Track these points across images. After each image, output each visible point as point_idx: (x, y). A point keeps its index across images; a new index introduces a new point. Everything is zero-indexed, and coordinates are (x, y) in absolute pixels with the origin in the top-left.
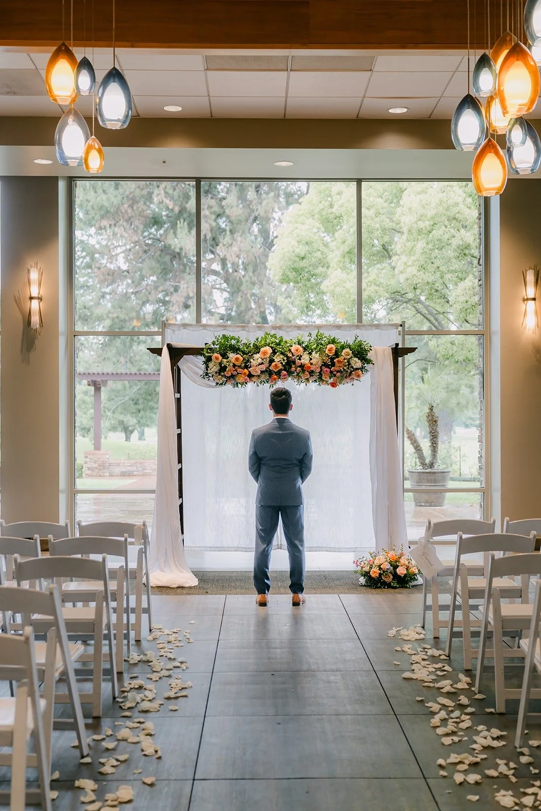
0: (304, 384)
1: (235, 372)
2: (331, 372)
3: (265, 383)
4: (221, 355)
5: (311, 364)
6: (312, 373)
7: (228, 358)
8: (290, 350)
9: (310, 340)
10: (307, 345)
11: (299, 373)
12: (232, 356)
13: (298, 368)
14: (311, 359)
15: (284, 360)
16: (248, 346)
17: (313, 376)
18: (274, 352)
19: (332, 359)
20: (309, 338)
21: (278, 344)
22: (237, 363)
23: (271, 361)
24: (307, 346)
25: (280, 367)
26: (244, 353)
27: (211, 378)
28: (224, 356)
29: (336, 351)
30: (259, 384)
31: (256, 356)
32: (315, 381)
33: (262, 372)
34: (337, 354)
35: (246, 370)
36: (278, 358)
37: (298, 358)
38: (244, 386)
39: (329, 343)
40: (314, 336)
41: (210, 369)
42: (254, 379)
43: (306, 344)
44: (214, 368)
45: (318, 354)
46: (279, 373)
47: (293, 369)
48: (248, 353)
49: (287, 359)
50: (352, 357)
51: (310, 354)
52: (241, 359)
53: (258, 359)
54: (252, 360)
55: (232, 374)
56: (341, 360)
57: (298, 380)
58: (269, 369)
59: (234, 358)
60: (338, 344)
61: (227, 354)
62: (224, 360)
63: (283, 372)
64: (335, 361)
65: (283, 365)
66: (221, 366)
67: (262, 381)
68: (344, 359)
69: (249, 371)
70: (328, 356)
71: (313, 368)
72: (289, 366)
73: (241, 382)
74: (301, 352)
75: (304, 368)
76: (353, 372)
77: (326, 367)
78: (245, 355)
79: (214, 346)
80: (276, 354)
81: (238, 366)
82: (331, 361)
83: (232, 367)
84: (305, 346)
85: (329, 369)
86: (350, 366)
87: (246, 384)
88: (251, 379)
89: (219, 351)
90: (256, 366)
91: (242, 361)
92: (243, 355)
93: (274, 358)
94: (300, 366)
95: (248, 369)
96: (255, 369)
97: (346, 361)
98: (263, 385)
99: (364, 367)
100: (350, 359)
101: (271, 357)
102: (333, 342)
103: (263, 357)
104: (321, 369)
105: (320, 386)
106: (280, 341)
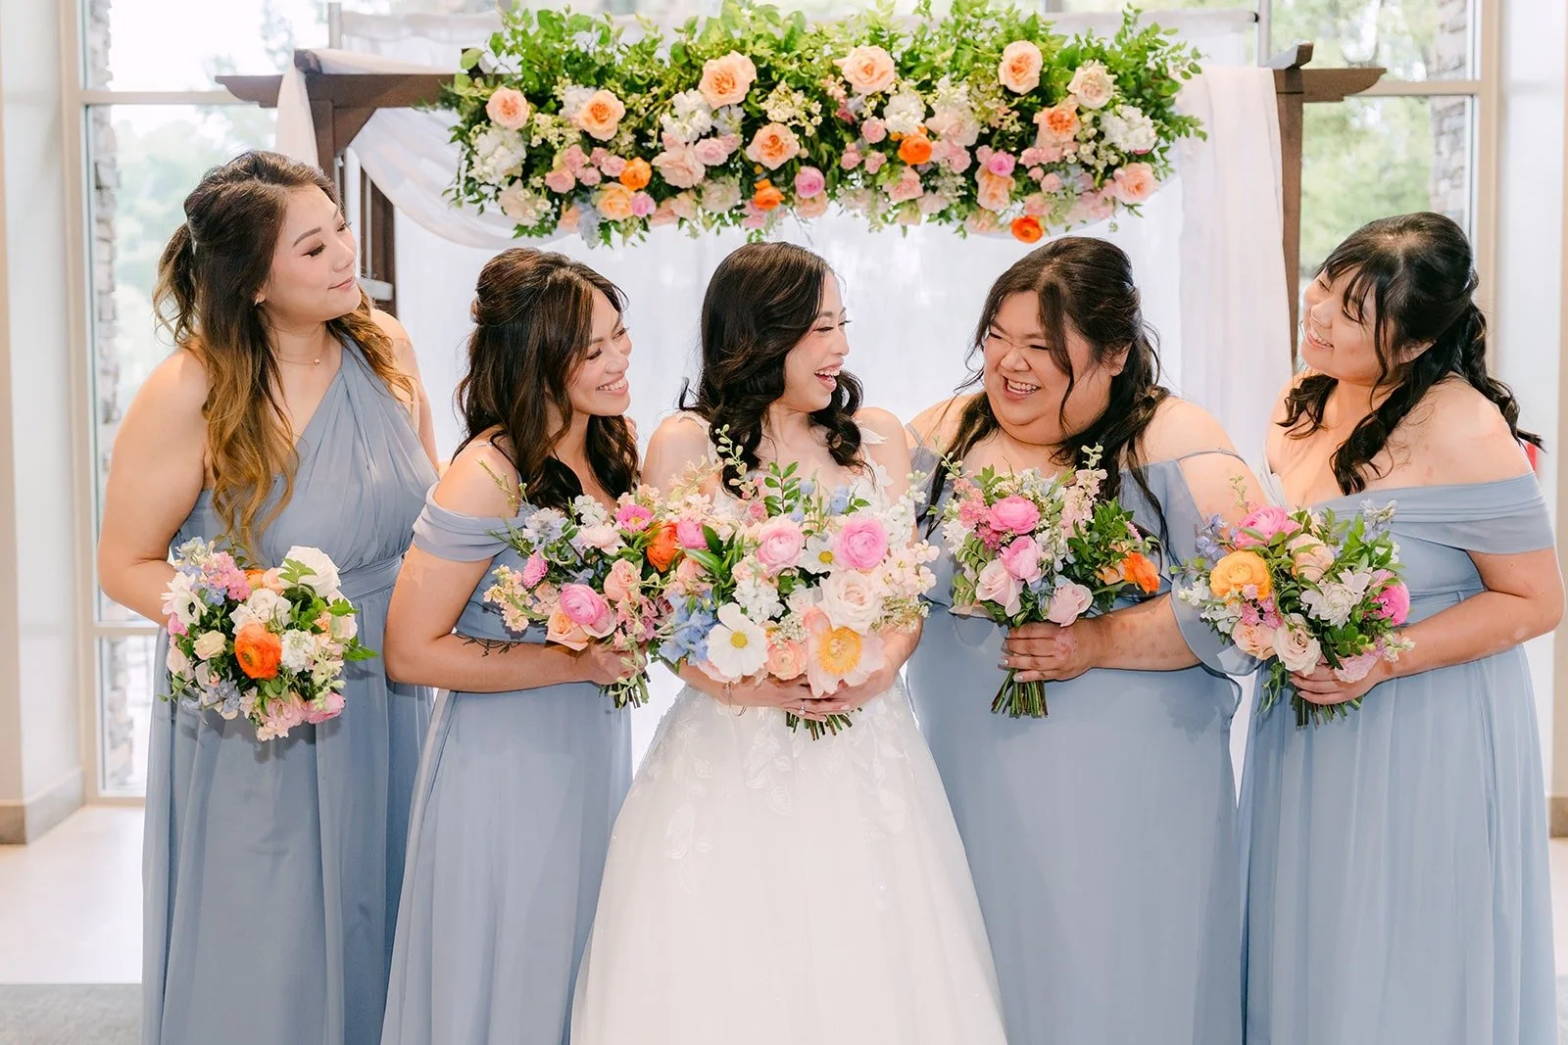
0: (897, 226)
1: (593, 173)
2: (1020, 170)
3: (725, 224)
4: (530, 97)
5: (932, 134)
6: (930, 177)
7: (560, 105)
8: (835, 71)
9: (924, 28)
10: (911, 53)
11: (875, 177)
12: (576, 98)
13: (875, 154)
14: (930, 113)
15: (810, 115)
16: (645, 52)
17: (934, 189)
18: (766, 80)
19: (1026, 115)
20: (920, 20)
21: (784, 46)
22: (599, 132)
23: (753, 123)
24: (912, 55)
25: (793, 147)
26: (631, 86)
27: (491, 207)
28: (541, 99)
29: (1044, 76)
30: (701, 229)
31: (684, 101)
32: (942, 214)
33: (712, 173)
34: (1045, 94)
35: (639, 162)
36: (782, 106)
37: (874, 103)
38: (634, 238)
39: (1010, 40)
41: (483, 162)
42: (682, 204)
43: (905, 49)
44: (500, 154)
45: (964, 88)
46: (784, 175)
47: (849, 158)
48: (649, 86)
49: (825, 110)
50: (1114, 102)
51: (926, 87)
52: (620, 109)
53: (693, 113)
54: (665, 119)
55: (577, 180)
56: (1067, 117)
57: (872, 208)
58: (741, 159)
59: (585, 108)
60: (1053, 44)
61: (557, 90)
62: (544, 120)
63: (804, 169)
64: (1040, 118)
65: (806, 138)
66: (529, 148)
67: (711, 214)
68: (1079, 112)
69: (652, 168)
70: (1009, 94)
71: (938, 153)
72: (834, 144)
73: (620, 219)
74: (887, 78)
75: (900, 154)
76: (1118, 171)
77: (996, 150)
78: (636, 96)
79: (497, 54)
80: (772, 87)
81: (605, 145)
82: (1019, 119)
83: (578, 147)
84: (903, 55)
85: (1013, 159)
86: (1104, 143)
87: (646, 228)
88: (663, 204)
89: (520, 82)
90: (687, 144)
91: (623, 121)
92: (627, 96)
93: (763, 106)
94: (880, 146)
95: (649, 155)
96: (682, 160)
97: (1087, 118)
98: (718, 232)
99: (1162, 151)
100: (1104, 109)
101: (749, 104)
102: (1030, 35)
103: (717, 101)
104: (973, 156)
105: (965, 235)
106: (792, 31)
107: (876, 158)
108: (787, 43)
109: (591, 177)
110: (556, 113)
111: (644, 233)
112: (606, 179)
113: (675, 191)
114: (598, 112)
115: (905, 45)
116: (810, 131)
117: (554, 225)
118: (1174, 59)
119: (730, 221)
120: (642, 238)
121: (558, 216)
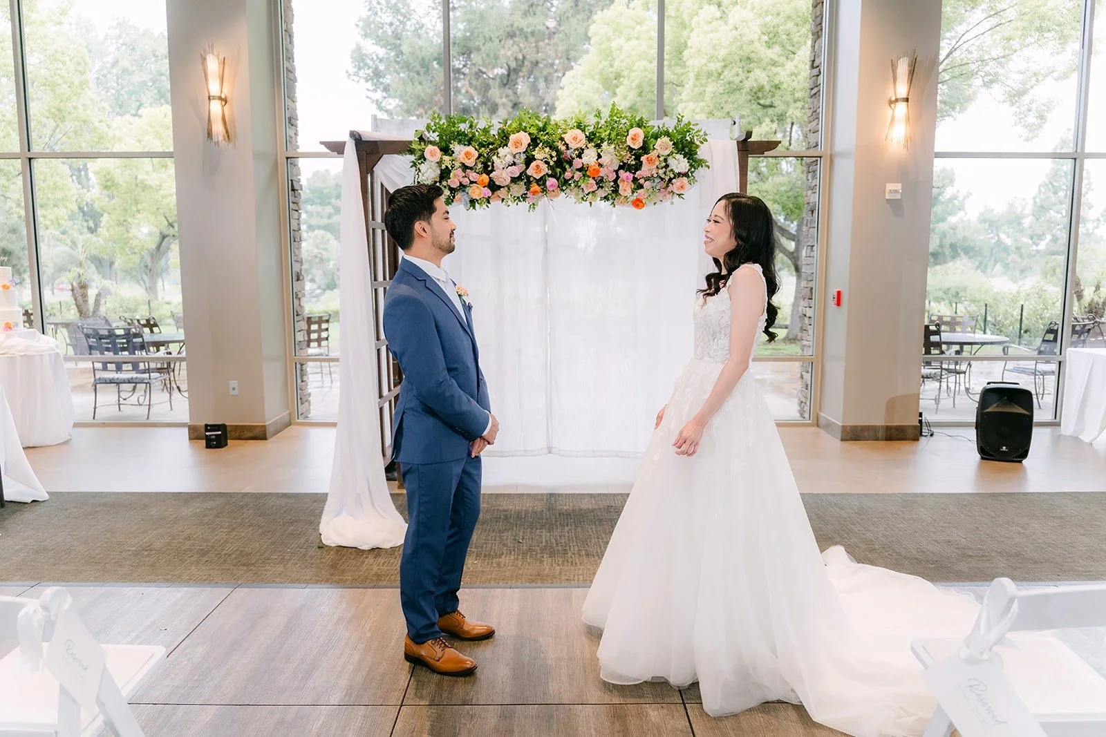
0: (588, 202)
1: (467, 179)
2: (635, 180)
3: (520, 200)
4: (441, 150)
5: (600, 165)
6: (600, 182)
7: (453, 152)
8: (562, 139)
9: (598, 123)
10: (592, 132)
11: (578, 182)
12: (459, 149)
13: (578, 173)
14: (599, 156)
15: (552, 157)
16: (487, 131)
17: (602, 187)
18: (534, 142)
19: (638, 157)
20: (596, 119)
21: (543, 129)
22: (468, 163)
23: (529, 160)
24: (593, 134)
25: (545, 170)
26: (482, 145)
28: (446, 150)
29: (645, 142)
30: (510, 204)
31: (502, 151)
32: (605, 197)
33: (514, 180)
34: (645, 149)
35: (484, 175)
36: (540, 154)
37: (577, 152)
38: (485, 207)
39: (632, 127)
40: (606, 114)
41: (423, 175)
42: (502, 193)
43: (590, 131)
44: (430, 172)
45: (613, 146)
46: (542, 181)
47: (568, 175)
48: (489, 144)
49: (558, 155)
51: (598, 146)
52: (476, 154)
53: (506, 156)
54: (495, 158)
55: (460, 183)
56: (654, 158)
57: (577, 195)
58: (526, 174)
59: (463, 153)
60: (649, 129)
61: (451, 146)
62: (446, 158)
63: (550, 179)
64: (643, 159)
65: (551, 166)
66: (441, 170)
67: (515, 197)
68: (659, 157)
69: (490, 178)
70: (631, 149)
71: (602, 173)
72: (561, 169)
73: (478, 199)
74: (582, 142)
75: (588, 173)
76: (674, 180)
77: (626, 172)
78: (483, 149)
79: (429, 132)
80: (537, 145)
81: (471, 168)
82: (635, 159)
83: (460, 169)
84: (590, 133)
85: (632, 175)
86: (668, 169)
87: (489, 202)
88: (495, 193)
89: (438, 143)
90: (503, 168)
91: (478, 158)
92: (480, 149)
93: (533, 153)
94: (580, 170)
95: (488, 173)
96: (502, 174)
97: (662, 159)
98: (517, 204)
99: (692, 173)
100: (668, 155)
101: (528, 153)
102: (640, 125)
103: (515, 151)
104: (617, 174)
105: (614, 206)
106: (546, 123)
107: (578, 175)
108: (544, 128)
109: (466, 181)
110: (451, 155)
111: (489, 205)
112: (472, 182)
113: (499, 187)
114: (468, 155)
115: (591, 129)
116: (552, 163)
117: (453, 201)
118: (696, 135)
119: (522, 200)
120: (487, 206)
121: (454, 197)
